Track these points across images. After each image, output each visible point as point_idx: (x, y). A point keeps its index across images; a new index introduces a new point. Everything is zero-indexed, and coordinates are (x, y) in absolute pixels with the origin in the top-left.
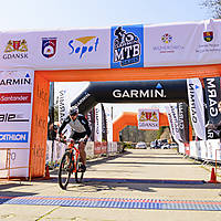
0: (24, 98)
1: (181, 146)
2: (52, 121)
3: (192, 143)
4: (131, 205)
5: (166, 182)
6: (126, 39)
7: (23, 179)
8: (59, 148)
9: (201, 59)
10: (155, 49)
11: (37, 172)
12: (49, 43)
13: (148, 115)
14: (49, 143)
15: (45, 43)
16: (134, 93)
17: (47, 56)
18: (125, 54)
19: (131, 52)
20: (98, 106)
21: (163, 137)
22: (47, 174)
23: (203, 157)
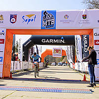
1: (71, 64)
2: (14, 52)
8: (17, 65)
9: (81, 26)
10: (61, 21)
11: (6, 75)
13: (57, 51)
14: (12, 62)
15: (12, 17)
16: (51, 41)
19: (50, 22)
20: (35, 46)
21: (63, 61)
22: (11, 76)
23: (81, 70)
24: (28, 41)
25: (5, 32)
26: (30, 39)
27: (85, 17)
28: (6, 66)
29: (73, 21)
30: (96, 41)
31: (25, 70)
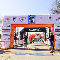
0: (9, 30)
1: (44, 42)
3: (46, 41)
4: (31, 54)
5: (40, 49)
6: (32, 18)
7: (8, 48)
8: (17, 42)
10: (38, 20)
11: (11, 47)
12: (15, 18)
13: (37, 35)
14: (15, 40)
15: (14, 18)
16: (34, 30)
17: (14, 21)
18: (31, 21)
19: (33, 21)
21: (41, 40)
22: (14, 47)
24: (23, 30)
25: (11, 26)
26: (24, 29)
27: (50, 18)
28: (11, 42)
29: (44, 20)
30: (55, 30)
31: (21, 44)
